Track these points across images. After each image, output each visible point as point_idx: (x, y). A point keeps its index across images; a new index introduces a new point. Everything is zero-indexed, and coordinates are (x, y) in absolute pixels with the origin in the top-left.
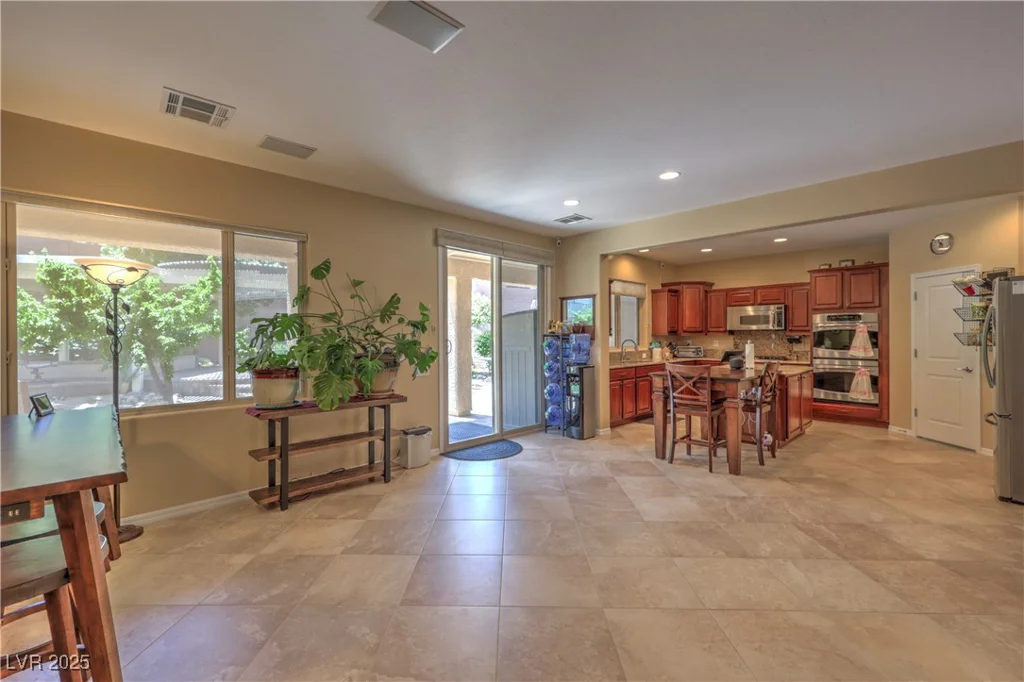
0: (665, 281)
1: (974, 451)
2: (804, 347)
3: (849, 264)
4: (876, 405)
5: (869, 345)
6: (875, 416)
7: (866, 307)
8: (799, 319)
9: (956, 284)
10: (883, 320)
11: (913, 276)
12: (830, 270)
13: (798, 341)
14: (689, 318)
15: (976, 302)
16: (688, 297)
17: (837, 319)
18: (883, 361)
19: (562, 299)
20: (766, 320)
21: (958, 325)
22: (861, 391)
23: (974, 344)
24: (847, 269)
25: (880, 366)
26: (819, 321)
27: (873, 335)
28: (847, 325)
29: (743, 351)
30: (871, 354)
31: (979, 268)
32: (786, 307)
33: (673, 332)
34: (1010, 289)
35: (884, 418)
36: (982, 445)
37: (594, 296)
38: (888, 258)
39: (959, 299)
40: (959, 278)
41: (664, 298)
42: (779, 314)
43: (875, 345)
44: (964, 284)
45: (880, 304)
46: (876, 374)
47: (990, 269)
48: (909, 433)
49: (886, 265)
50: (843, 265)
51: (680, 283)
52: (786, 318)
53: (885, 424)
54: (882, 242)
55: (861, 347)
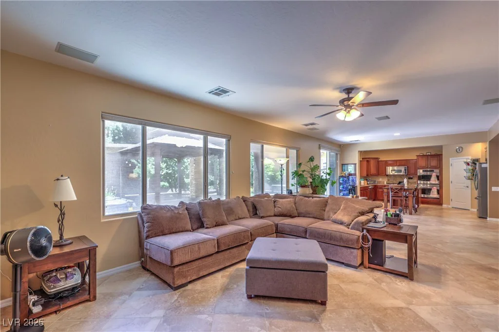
0: (363, 157)
1: (469, 210)
2: (415, 180)
3: (429, 154)
4: (438, 199)
5: (436, 180)
6: (438, 202)
7: (436, 168)
8: (412, 171)
9: (465, 162)
10: (441, 172)
11: (451, 159)
12: (423, 156)
13: (412, 178)
14: (373, 170)
15: (470, 167)
16: (372, 163)
17: (426, 171)
18: (441, 185)
19: (342, 165)
20: (400, 171)
21: (465, 174)
22: (434, 194)
23: (470, 179)
24: (429, 155)
25: (440, 186)
26: (421, 172)
27: (438, 177)
28: (429, 173)
29: (403, 182)
30: (437, 182)
31: (470, 158)
32: (408, 167)
33: (367, 175)
34: (481, 166)
35: (441, 202)
36: (472, 208)
37: (356, 164)
38: (442, 152)
39: (465, 166)
40: (465, 161)
41: (365, 163)
42: (405, 169)
43: (438, 180)
44: (467, 162)
45: (440, 167)
46: (439, 189)
47: (474, 158)
48: (449, 206)
49: (442, 155)
50: (428, 154)
51: (369, 158)
52: (408, 171)
53: (441, 204)
54: (441, 147)
55: (434, 180)
